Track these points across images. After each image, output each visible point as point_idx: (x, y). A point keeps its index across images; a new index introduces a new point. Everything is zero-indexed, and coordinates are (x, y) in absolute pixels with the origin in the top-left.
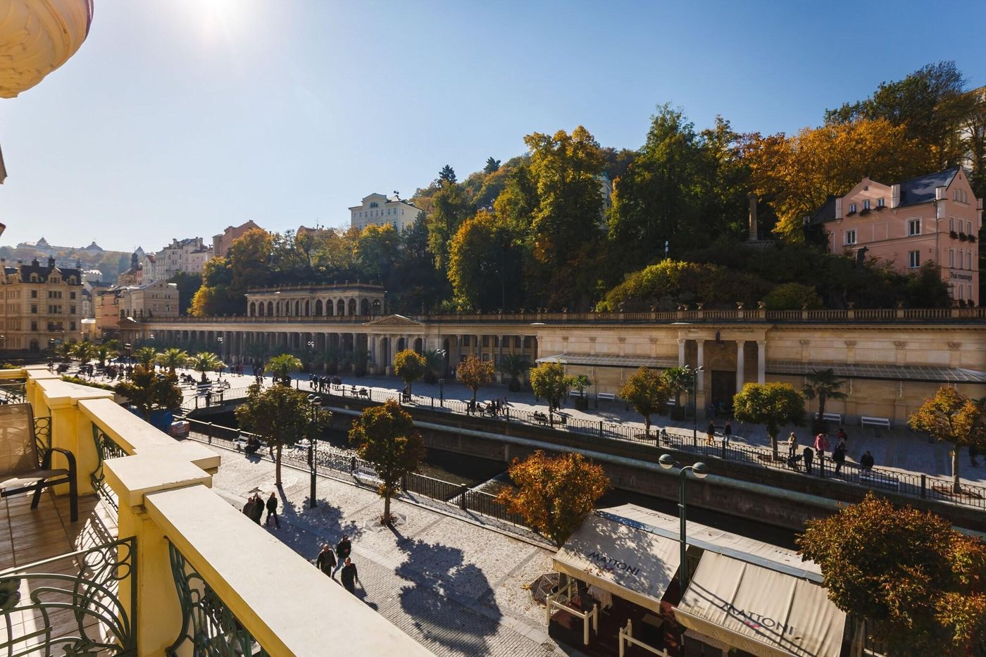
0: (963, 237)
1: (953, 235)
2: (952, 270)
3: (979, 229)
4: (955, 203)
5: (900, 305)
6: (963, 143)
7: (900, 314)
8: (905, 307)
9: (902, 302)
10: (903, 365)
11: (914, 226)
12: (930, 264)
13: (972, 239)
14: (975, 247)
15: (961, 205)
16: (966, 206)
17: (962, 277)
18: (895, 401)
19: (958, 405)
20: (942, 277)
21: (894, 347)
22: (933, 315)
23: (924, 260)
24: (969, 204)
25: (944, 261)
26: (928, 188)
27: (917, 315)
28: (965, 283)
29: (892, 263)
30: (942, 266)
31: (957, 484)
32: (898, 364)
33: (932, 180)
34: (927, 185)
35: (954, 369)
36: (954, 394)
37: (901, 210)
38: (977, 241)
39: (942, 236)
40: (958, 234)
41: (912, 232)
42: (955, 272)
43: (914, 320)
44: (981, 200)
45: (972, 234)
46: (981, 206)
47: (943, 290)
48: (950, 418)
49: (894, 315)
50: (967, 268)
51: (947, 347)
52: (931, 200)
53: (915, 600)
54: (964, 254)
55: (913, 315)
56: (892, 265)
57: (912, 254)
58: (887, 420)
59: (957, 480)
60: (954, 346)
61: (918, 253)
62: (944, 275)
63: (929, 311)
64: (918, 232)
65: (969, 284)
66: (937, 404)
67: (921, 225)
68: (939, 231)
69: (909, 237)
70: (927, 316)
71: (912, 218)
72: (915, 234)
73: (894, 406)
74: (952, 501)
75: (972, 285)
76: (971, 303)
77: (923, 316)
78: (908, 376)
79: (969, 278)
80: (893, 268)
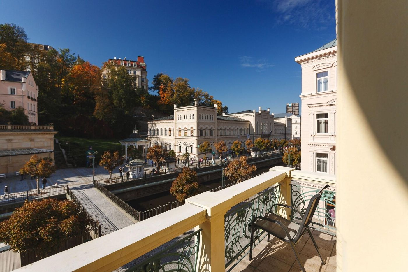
0: (32, 99)
1: (29, 97)
2: (29, 111)
3: (37, 97)
4: (29, 85)
5: (9, 124)
6: (27, 62)
7: (9, 127)
8: (11, 124)
9: (10, 122)
10: (11, 149)
11: (12, 91)
12: (20, 107)
13: (35, 100)
14: (36, 103)
15: (31, 86)
16: (33, 87)
17: (32, 114)
18: (7, 165)
19: (39, 161)
20: (25, 114)
21: (6, 142)
22: (23, 128)
23: (17, 106)
24: (34, 87)
25: (26, 107)
26: (18, 76)
27: (17, 128)
28: (33, 116)
29: (4, 104)
30: (25, 109)
31: (39, 191)
32: (9, 149)
33: (20, 74)
34: (18, 75)
35: (32, 149)
36: (37, 158)
37: (6, 82)
38: (37, 101)
39: (24, 97)
40: (30, 97)
41: (12, 93)
42: (30, 112)
43: (15, 130)
44: (38, 86)
45: (35, 98)
46: (38, 89)
47: (26, 118)
48: (36, 167)
49: (6, 128)
50: (34, 111)
51: (29, 141)
52: (20, 81)
53: (53, 229)
54: (33, 105)
55: (15, 128)
56: (4, 106)
57: (12, 102)
58: (4, 174)
59: (39, 189)
60: (32, 140)
61: (14, 102)
62: (26, 113)
63: (22, 126)
64: (14, 93)
65: (34, 117)
66: (31, 162)
67: (15, 90)
68: (23, 95)
69: (10, 95)
70: (21, 128)
71: (12, 87)
72: (13, 94)
73: (7, 167)
74: (38, 197)
75: (35, 117)
76: (35, 124)
77: (19, 128)
78: (14, 154)
79: (34, 115)
80: (4, 107)
